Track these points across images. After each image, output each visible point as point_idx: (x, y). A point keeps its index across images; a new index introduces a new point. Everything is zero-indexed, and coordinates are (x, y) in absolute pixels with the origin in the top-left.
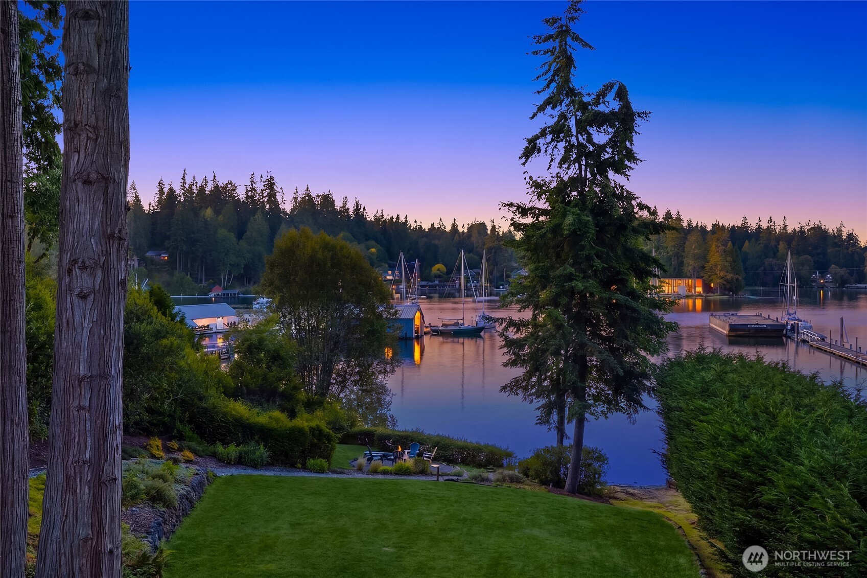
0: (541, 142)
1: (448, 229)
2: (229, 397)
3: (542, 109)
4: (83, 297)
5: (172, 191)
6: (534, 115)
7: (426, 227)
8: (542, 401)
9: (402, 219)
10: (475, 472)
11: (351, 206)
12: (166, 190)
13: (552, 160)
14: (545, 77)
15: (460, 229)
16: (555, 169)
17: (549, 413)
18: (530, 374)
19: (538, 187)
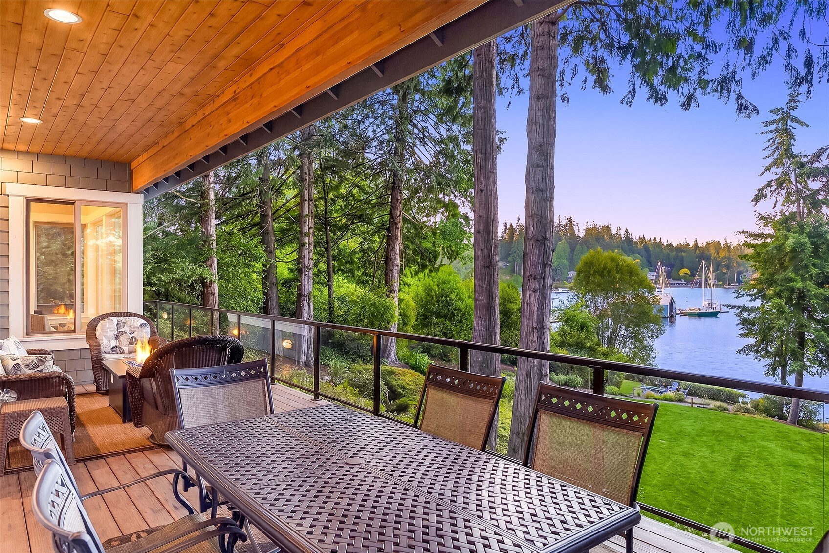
0: (768, 191)
1: (691, 245)
2: (557, 346)
3: (768, 169)
4: (534, 291)
5: (511, 226)
6: (763, 173)
7: (675, 244)
8: (768, 361)
9: (658, 240)
10: (718, 404)
11: (622, 233)
12: (508, 226)
13: (776, 202)
14: (770, 148)
15: (700, 245)
16: (779, 208)
17: (774, 369)
18: (758, 344)
19: (765, 219)
